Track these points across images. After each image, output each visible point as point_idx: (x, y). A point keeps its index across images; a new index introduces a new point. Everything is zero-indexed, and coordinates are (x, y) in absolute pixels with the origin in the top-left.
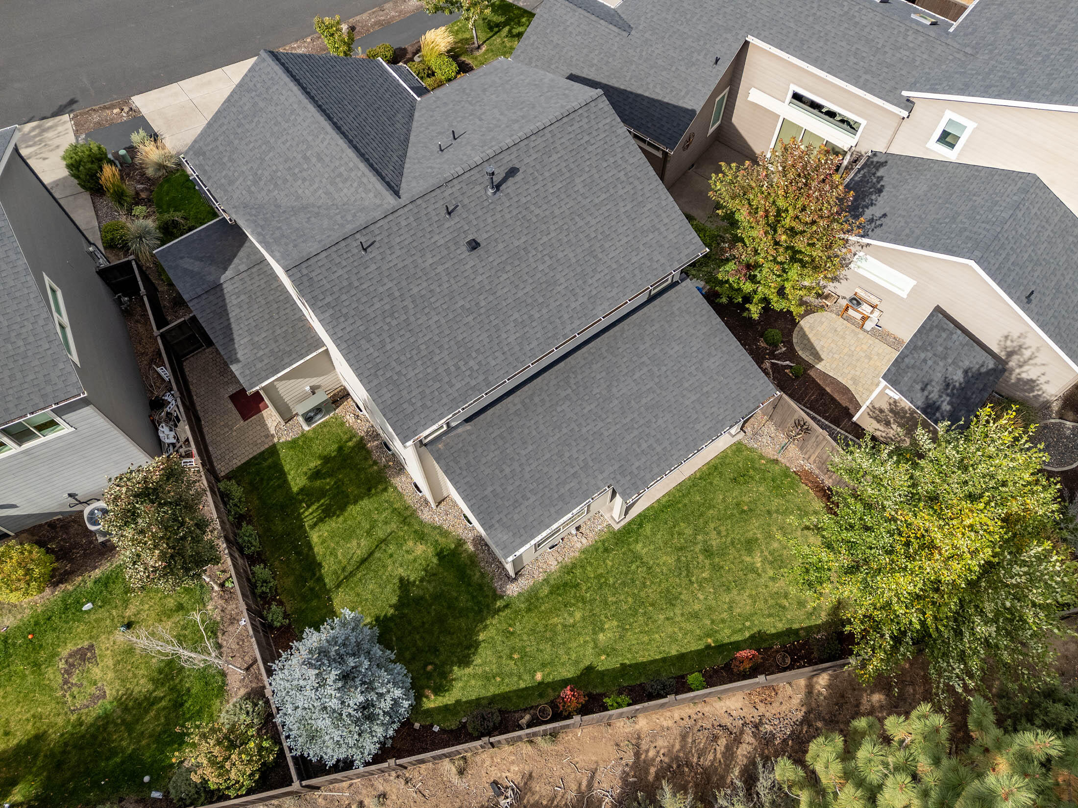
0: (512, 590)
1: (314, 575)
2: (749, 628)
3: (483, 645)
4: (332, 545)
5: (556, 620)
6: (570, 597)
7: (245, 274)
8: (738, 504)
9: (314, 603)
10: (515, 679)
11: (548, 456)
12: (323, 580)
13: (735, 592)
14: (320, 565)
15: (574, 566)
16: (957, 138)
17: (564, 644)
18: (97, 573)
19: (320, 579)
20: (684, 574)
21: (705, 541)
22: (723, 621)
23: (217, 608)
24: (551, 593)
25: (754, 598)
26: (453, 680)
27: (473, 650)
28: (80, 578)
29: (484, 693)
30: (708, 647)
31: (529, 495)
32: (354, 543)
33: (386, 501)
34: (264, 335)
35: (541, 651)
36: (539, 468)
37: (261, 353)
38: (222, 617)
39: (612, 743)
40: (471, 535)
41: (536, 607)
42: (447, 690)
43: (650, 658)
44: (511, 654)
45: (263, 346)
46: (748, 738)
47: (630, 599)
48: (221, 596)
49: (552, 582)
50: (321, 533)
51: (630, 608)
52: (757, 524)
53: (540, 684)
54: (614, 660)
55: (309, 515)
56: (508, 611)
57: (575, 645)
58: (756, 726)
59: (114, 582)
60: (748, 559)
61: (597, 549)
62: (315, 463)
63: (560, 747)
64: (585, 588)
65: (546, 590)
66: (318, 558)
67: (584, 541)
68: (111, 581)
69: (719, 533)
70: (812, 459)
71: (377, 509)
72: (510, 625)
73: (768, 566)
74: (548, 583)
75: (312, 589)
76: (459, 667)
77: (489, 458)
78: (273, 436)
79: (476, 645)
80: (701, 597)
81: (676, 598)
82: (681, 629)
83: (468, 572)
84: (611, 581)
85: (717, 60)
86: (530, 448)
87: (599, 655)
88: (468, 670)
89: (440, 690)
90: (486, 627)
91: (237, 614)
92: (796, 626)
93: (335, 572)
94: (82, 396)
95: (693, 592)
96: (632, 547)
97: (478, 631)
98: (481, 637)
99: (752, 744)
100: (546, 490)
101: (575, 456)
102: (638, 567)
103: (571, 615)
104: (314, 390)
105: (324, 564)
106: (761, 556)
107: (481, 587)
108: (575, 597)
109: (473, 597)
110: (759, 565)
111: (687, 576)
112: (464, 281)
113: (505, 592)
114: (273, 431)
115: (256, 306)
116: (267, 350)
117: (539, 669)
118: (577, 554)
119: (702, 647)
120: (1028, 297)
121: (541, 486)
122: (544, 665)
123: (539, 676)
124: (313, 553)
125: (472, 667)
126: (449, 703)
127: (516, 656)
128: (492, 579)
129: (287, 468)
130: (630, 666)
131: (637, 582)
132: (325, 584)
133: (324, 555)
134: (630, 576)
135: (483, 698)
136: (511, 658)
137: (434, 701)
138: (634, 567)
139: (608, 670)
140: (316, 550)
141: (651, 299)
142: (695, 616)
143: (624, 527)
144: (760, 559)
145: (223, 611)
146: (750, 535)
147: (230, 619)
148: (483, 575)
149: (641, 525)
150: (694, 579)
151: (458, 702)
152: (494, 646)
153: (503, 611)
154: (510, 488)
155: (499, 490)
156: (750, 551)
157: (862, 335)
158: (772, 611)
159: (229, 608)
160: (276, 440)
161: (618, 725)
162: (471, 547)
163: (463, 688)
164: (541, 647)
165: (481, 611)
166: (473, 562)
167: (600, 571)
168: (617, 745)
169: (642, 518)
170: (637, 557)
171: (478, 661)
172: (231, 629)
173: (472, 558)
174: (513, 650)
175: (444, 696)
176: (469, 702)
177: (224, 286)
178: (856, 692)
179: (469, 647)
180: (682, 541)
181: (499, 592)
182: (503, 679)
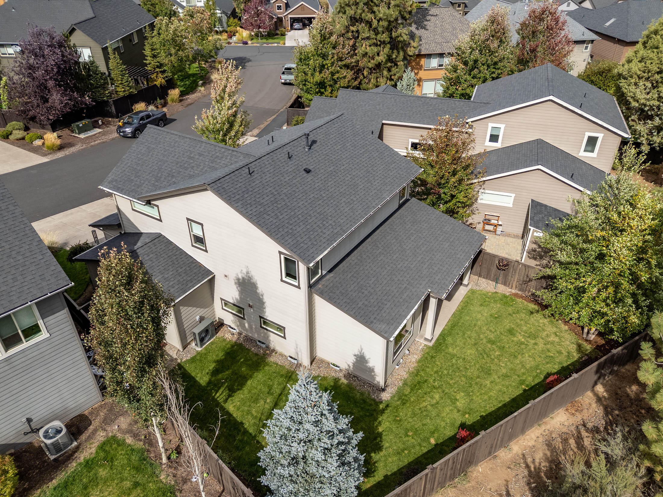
0: (385, 396)
1: (240, 431)
2: (540, 373)
3: (384, 433)
4: (246, 408)
5: (425, 404)
6: (425, 388)
7: (150, 244)
8: (491, 315)
9: (247, 449)
10: (418, 448)
11: (385, 282)
12: (248, 431)
13: (520, 357)
14: (242, 423)
15: (418, 371)
16: (498, 136)
17: (438, 415)
18: (55, 482)
19: (246, 432)
20: (485, 356)
21: (486, 337)
22: (524, 374)
23: (169, 475)
24: (412, 390)
25: (532, 357)
26: (375, 463)
27: (379, 439)
28: (39, 490)
29: (401, 464)
30: (525, 391)
31: (385, 303)
32: (262, 402)
33: (274, 373)
34: (171, 273)
35: (425, 425)
36: (384, 288)
37: (172, 283)
38: (176, 481)
39: (505, 468)
40: (341, 375)
41: (407, 401)
42: (375, 471)
43: (496, 407)
44: (406, 433)
45: (172, 279)
46: (584, 434)
47: (463, 379)
48: (170, 466)
49: (409, 384)
50: (234, 404)
51: (466, 383)
52: (508, 321)
53: (436, 445)
54: (475, 415)
55: (220, 395)
56: (389, 409)
57: (445, 414)
58: (584, 425)
59: (72, 484)
60: (515, 339)
61: (427, 358)
62: (212, 366)
63: (473, 483)
64: (432, 381)
65: (407, 390)
66: (238, 420)
67: (416, 357)
68: (69, 484)
69: (491, 331)
70: (514, 286)
71: (269, 379)
72: (396, 416)
73: (529, 339)
74: (407, 385)
75: (241, 441)
76: (375, 453)
77: (352, 288)
78: (176, 359)
79: (380, 435)
80: (503, 365)
81: (490, 370)
82: (503, 385)
83: (351, 395)
84: (445, 372)
85: (372, 132)
86: (373, 279)
87: (464, 415)
88: (382, 454)
89: (370, 473)
90: (380, 423)
91: (188, 475)
92: (565, 365)
93: (255, 424)
94: (71, 285)
95: (496, 364)
96: (446, 351)
97: (377, 427)
98: (380, 430)
99: (589, 437)
100: (394, 299)
101: (401, 279)
102: (457, 361)
103: (432, 398)
104: (202, 319)
105: (244, 422)
106: (521, 336)
107: (364, 401)
108: (428, 387)
109: (362, 408)
110: (523, 340)
111: (488, 357)
112: (309, 186)
113: (381, 399)
114: (175, 356)
115: (162, 259)
116: (175, 281)
117: (430, 436)
118: (416, 365)
119: (521, 392)
120: (572, 176)
121: (390, 297)
122: (433, 433)
123: (433, 441)
124: (234, 417)
125: (384, 450)
126: (380, 480)
127: (410, 434)
128: (369, 394)
129: (193, 374)
130: (486, 415)
131: (461, 368)
132: (251, 434)
133: (243, 416)
134: (455, 367)
135: (403, 468)
136: (408, 436)
137: (368, 482)
138: (454, 361)
139: (474, 422)
140: (235, 415)
141: (401, 206)
142: (506, 376)
143: (436, 343)
144: (522, 337)
145: (174, 476)
146: (508, 327)
147: (182, 480)
148: (362, 394)
149: (444, 340)
150: (492, 357)
151: (386, 477)
152: (392, 431)
153: (387, 410)
154: (372, 301)
155: (366, 303)
156: (514, 335)
157: (497, 237)
158: (547, 360)
159: (179, 473)
160: (179, 361)
161: (501, 455)
162: (344, 381)
163: (386, 466)
164: (424, 422)
165: (372, 415)
166: (351, 388)
167: (435, 369)
168: (509, 468)
169: (443, 336)
170: (453, 356)
171: (386, 444)
172: (185, 487)
173: (349, 385)
174: (407, 430)
175: (374, 476)
176: (394, 474)
177: (138, 251)
178: (622, 389)
179: (375, 439)
180: (473, 340)
181: (377, 400)
182: (410, 451)
